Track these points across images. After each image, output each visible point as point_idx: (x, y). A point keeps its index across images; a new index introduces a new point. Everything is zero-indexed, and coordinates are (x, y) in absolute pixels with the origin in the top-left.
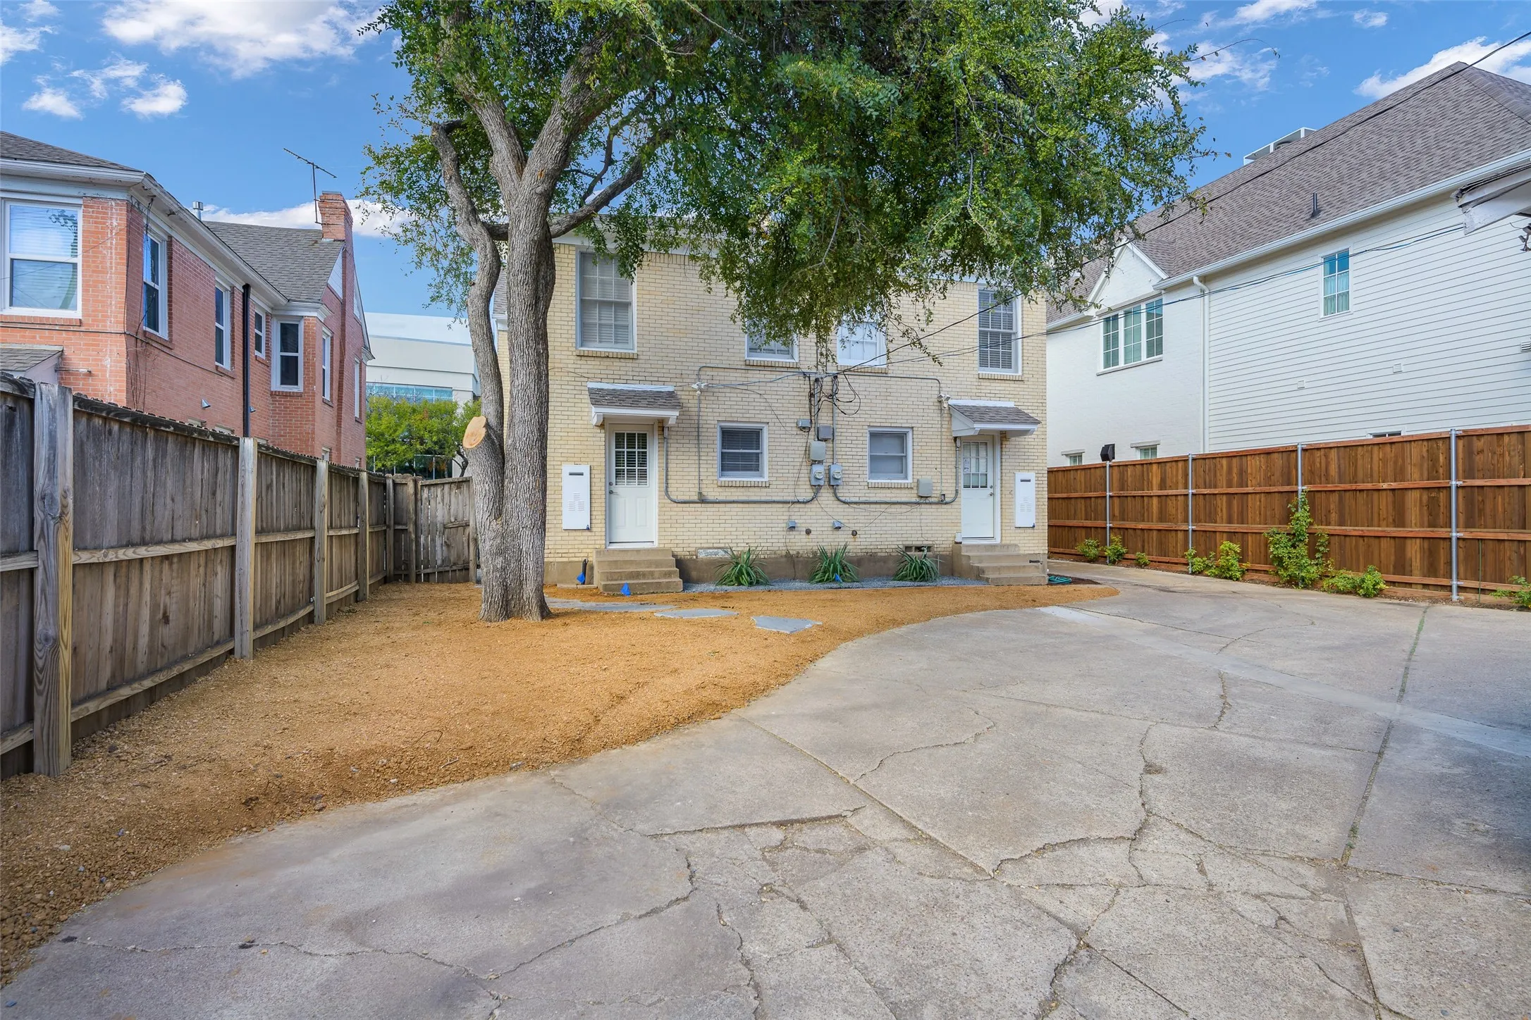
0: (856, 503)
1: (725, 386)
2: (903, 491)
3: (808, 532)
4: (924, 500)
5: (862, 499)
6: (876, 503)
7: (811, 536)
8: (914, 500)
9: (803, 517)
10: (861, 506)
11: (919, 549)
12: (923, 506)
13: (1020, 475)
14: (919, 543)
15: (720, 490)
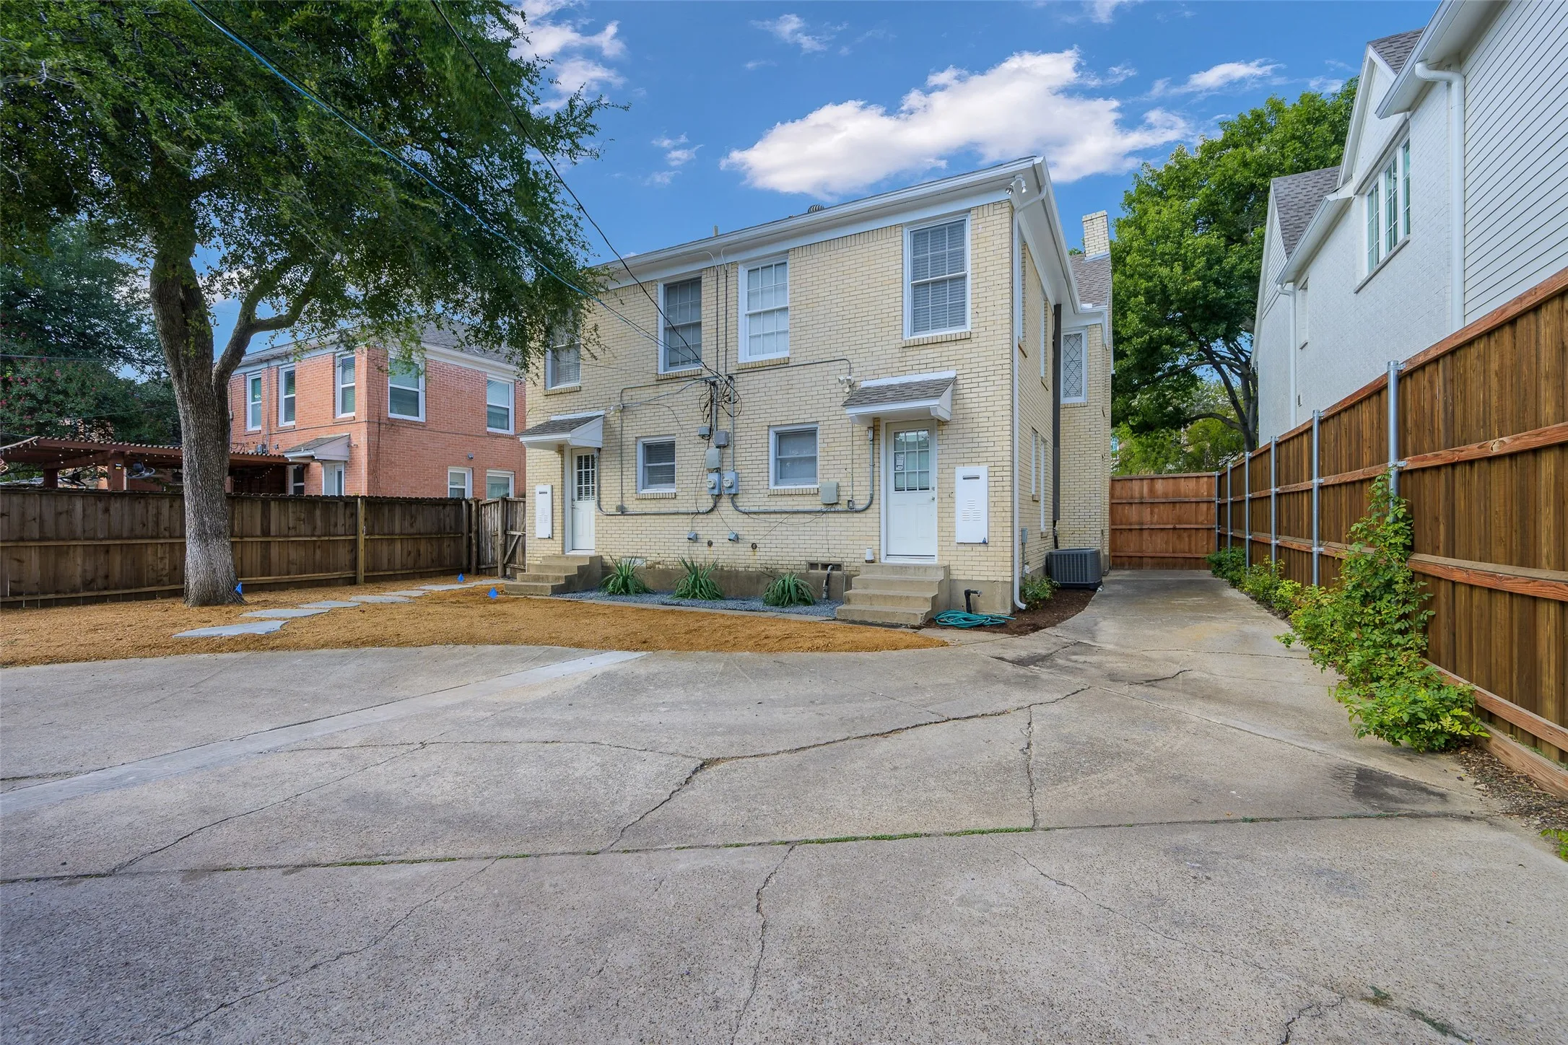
0: (755, 513)
1: (641, 404)
2: (806, 498)
3: (710, 544)
4: (830, 507)
5: (762, 509)
6: (775, 513)
7: (712, 548)
8: (818, 508)
9: (706, 528)
10: (761, 516)
11: (825, 566)
12: (830, 515)
13: (961, 471)
14: (825, 560)
15: (637, 502)
